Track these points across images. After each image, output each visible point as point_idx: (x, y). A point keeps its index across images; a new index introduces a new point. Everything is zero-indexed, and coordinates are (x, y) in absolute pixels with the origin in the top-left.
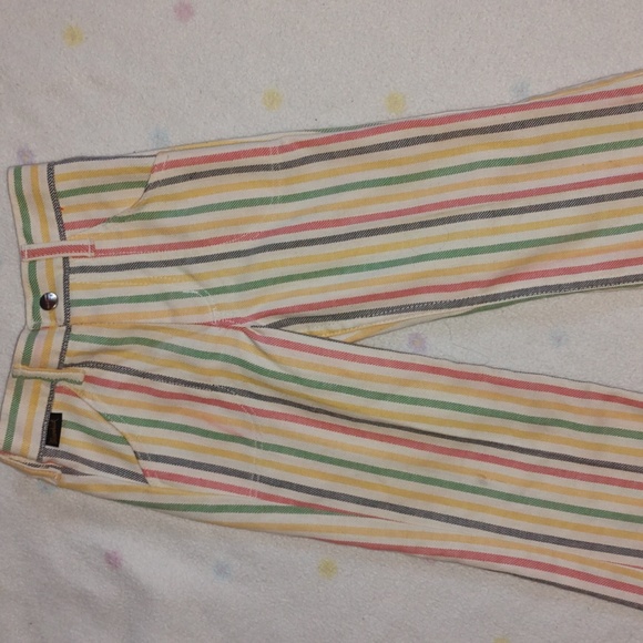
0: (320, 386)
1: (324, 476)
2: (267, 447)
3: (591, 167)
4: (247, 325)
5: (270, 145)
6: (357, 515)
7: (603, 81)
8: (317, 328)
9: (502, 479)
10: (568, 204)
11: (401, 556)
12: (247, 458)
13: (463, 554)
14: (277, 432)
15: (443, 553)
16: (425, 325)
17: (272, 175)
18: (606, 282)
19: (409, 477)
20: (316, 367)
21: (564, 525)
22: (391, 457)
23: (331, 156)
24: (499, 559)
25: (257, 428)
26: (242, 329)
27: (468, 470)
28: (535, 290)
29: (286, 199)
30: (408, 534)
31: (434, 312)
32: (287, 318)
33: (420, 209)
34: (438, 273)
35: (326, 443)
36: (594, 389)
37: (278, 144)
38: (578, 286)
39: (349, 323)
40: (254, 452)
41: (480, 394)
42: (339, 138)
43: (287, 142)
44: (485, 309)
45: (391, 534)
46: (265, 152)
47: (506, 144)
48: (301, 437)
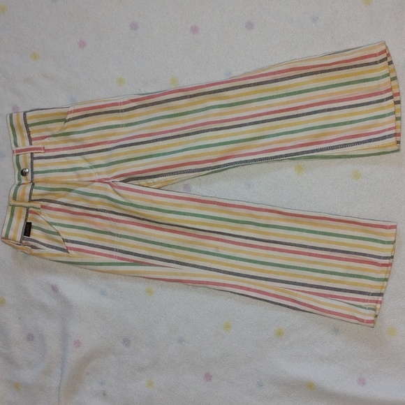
0: (142, 207)
1: (146, 249)
2: (121, 236)
3: (260, 108)
4: (111, 181)
5: (119, 101)
6: (161, 266)
7: (262, 69)
8: (142, 182)
9: (225, 249)
10: (250, 124)
11: (182, 285)
12: (113, 242)
13: (208, 283)
14: (125, 229)
15: (199, 282)
16: (190, 180)
17: (121, 114)
18: (267, 159)
19: (184, 249)
20: (140, 199)
21: (254, 270)
22: (176, 239)
23: (146, 105)
24: (224, 285)
25: (117, 228)
26: (108, 183)
27: (211, 245)
28: (236, 163)
29: (127, 125)
30: (184, 274)
31: (193, 174)
32: (129, 178)
33: (185, 128)
34: (193, 156)
35: (147, 234)
36: (264, 207)
37: (122, 101)
38: (255, 160)
39: (156, 180)
40: (115, 239)
41: (214, 210)
42: (149, 98)
43: (126, 100)
44: (215, 172)
45: (176, 274)
46: (116, 104)
47: (221, 98)
48: (136, 232)
